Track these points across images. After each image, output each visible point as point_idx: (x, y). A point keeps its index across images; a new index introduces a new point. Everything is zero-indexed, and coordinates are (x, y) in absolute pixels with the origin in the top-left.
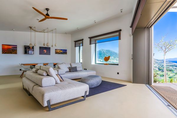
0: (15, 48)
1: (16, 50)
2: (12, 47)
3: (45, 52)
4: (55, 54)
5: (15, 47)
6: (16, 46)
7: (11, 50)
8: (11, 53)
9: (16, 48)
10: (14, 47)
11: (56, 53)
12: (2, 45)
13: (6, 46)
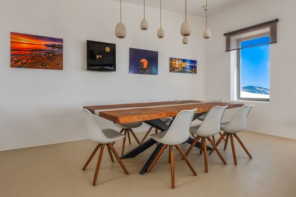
0: (56, 50)
1: (61, 55)
2: (48, 46)
3: (145, 66)
4: (170, 71)
5: (57, 43)
6: (61, 40)
7: (43, 53)
8: (44, 66)
9: (61, 47)
10: (53, 46)
11: (172, 69)
12: (12, 33)
13: (25, 40)
